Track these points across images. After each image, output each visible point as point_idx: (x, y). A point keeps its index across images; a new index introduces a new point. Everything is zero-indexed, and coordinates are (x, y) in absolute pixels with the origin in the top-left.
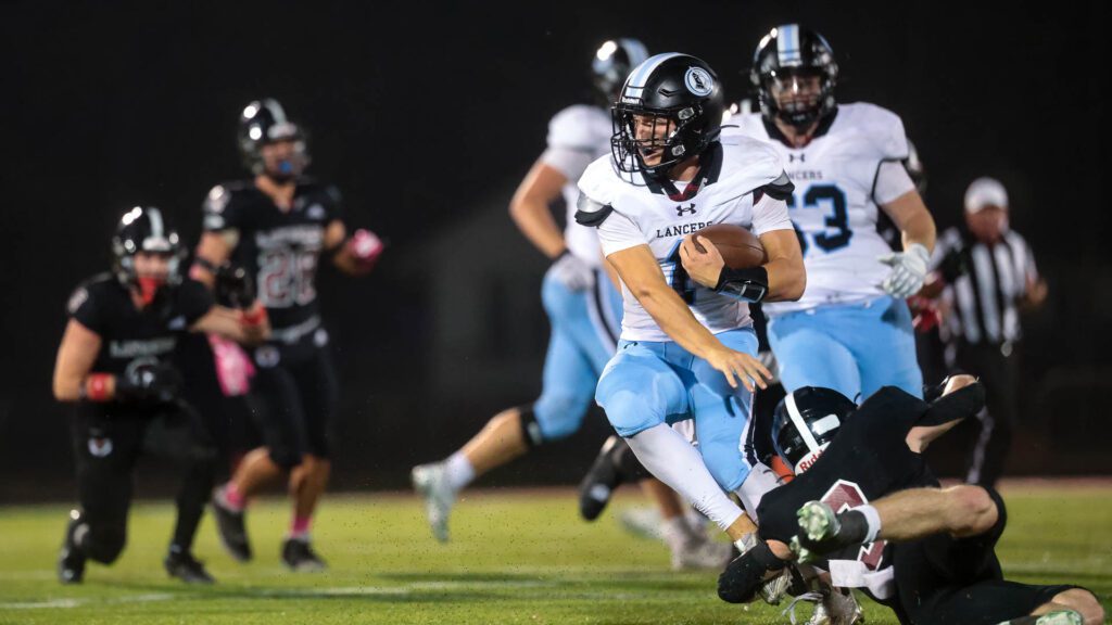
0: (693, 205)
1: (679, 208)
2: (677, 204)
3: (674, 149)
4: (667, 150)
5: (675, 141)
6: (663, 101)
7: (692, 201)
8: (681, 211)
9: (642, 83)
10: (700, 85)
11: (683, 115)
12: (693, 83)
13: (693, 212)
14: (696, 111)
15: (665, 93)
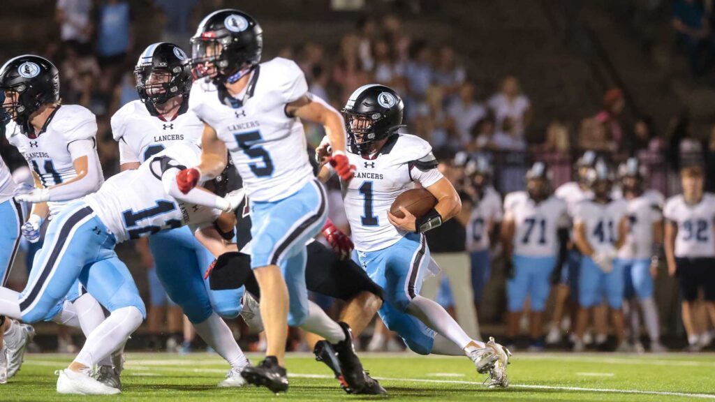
0: (373, 163)
1: (366, 163)
2: (365, 161)
3: (369, 135)
4: (366, 135)
5: (369, 131)
6: (365, 109)
7: (374, 161)
8: (366, 165)
9: (355, 99)
10: (386, 102)
11: (375, 117)
12: (382, 100)
13: (373, 167)
14: (382, 116)
15: (366, 104)
